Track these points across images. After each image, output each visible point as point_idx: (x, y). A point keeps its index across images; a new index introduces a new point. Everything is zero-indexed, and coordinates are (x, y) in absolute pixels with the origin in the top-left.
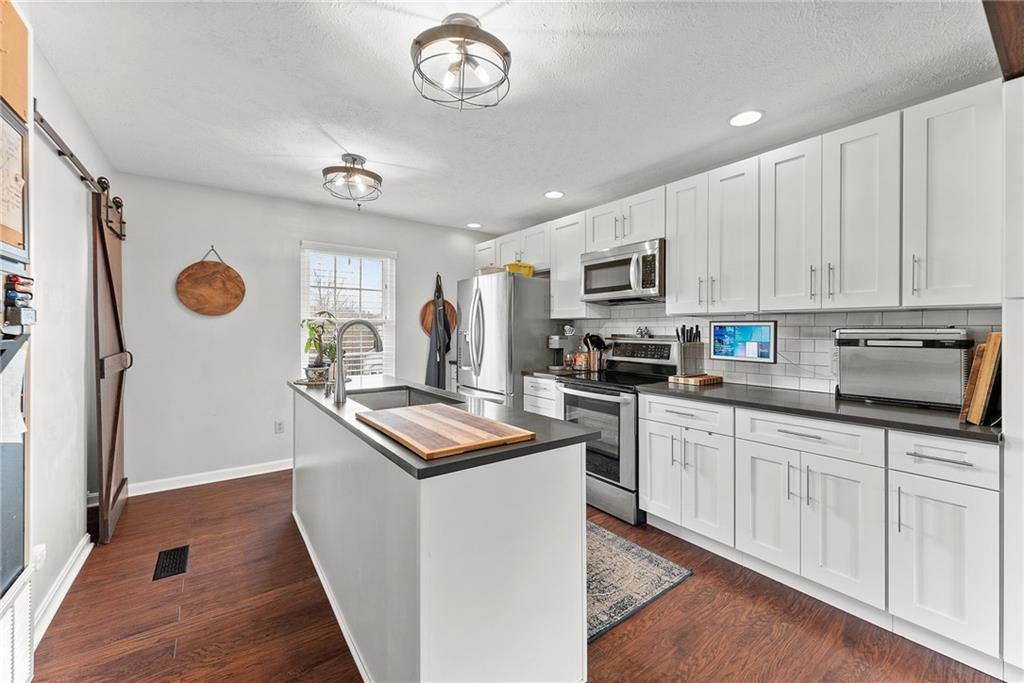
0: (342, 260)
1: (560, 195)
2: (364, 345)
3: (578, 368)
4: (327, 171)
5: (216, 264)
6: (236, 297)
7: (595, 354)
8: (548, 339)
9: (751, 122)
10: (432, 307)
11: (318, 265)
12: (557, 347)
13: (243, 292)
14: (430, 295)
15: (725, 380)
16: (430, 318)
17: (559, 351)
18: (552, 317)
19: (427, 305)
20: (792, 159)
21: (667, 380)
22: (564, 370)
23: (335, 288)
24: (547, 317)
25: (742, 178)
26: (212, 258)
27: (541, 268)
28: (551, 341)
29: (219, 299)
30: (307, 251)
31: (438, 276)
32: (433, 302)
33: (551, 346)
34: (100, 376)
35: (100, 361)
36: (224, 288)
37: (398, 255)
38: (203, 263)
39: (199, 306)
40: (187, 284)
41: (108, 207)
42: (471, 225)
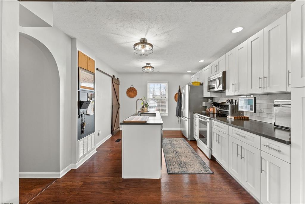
0: (156, 84)
1: (204, 61)
2: (161, 104)
3: (210, 112)
4: (143, 67)
5: (132, 88)
6: (136, 94)
7: (215, 108)
8: (202, 103)
9: (241, 30)
10: (178, 95)
11: (151, 86)
12: (205, 106)
13: (137, 93)
14: (177, 92)
15: (250, 119)
16: (177, 97)
17: (206, 107)
18: (204, 97)
19: (176, 94)
20: (255, 39)
21: (226, 117)
22: (206, 113)
23: (155, 91)
24: (202, 97)
25: (243, 48)
26: (132, 87)
27: (202, 82)
28: (203, 104)
29: (133, 95)
30: (149, 83)
31: (180, 86)
32: (178, 93)
33: (203, 105)
34: (113, 108)
35: (113, 106)
36: (134, 92)
37: (169, 82)
38: (130, 88)
39: (130, 96)
40: (128, 92)
41: (114, 80)
42: (188, 72)
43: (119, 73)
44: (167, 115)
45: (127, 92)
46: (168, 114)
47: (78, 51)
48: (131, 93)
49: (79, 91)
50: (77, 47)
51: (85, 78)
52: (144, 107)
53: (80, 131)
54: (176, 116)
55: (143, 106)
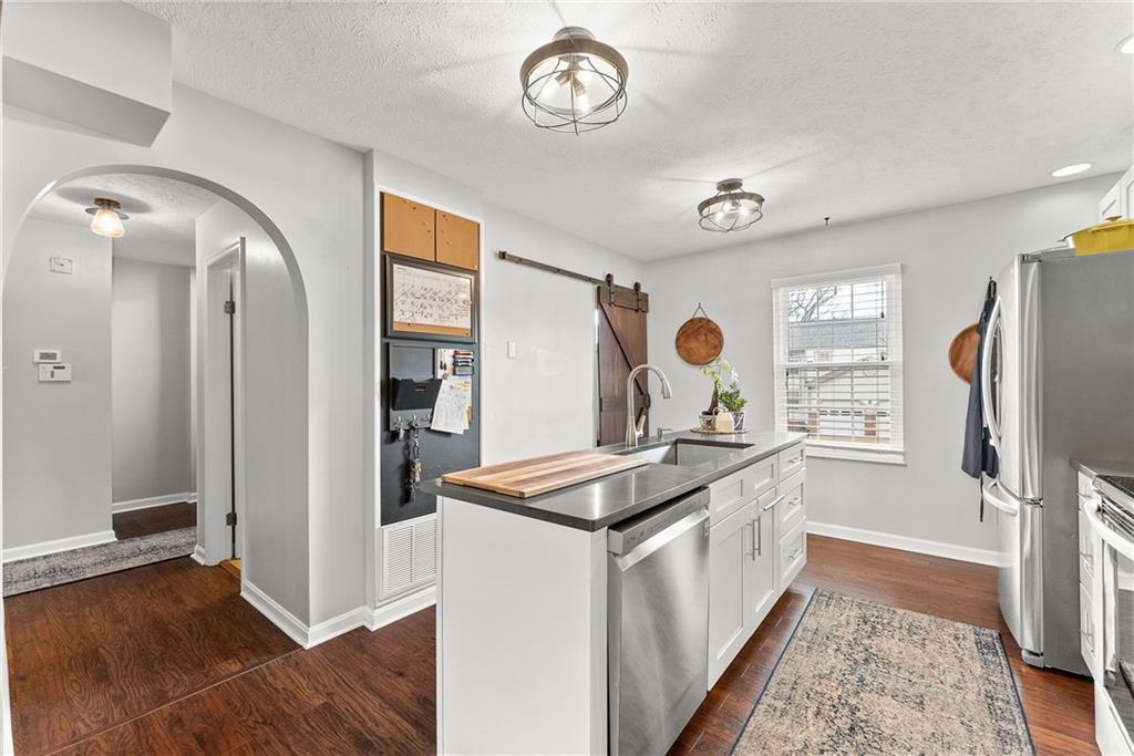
4: (703, 206)
5: (701, 319)
6: (716, 348)
13: (722, 342)
19: (965, 334)
26: (700, 315)
29: (703, 351)
30: (777, 290)
31: (991, 283)
32: (978, 328)
34: (601, 410)
35: (601, 400)
36: (706, 340)
37: (903, 267)
38: (692, 321)
39: (689, 357)
40: (682, 339)
41: (610, 293)
42: (1059, 174)
43: (645, 263)
44: (899, 459)
45: (677, 340)
46: (904, 454)
47: (382, 194)
48: (693, 344)
49: (387, 341)
50: (375, 181)
51: (422, 292)
52: (720, 405)
53: (398, 491)
54: (965, 468)
55: (714, 404)
